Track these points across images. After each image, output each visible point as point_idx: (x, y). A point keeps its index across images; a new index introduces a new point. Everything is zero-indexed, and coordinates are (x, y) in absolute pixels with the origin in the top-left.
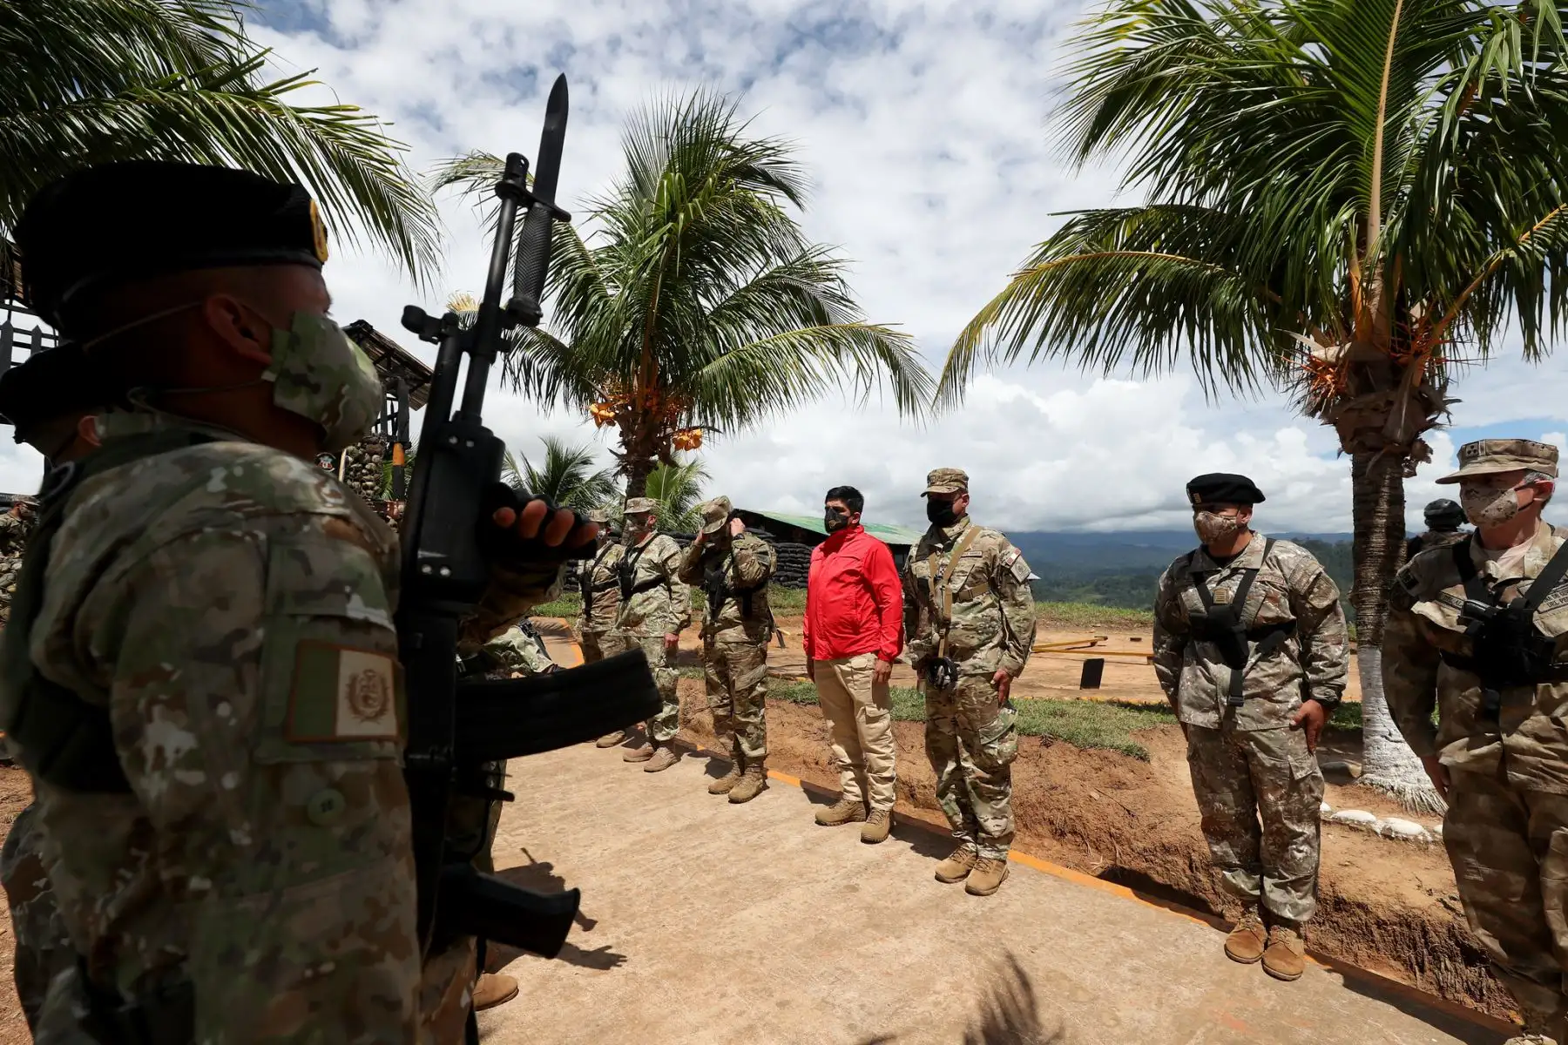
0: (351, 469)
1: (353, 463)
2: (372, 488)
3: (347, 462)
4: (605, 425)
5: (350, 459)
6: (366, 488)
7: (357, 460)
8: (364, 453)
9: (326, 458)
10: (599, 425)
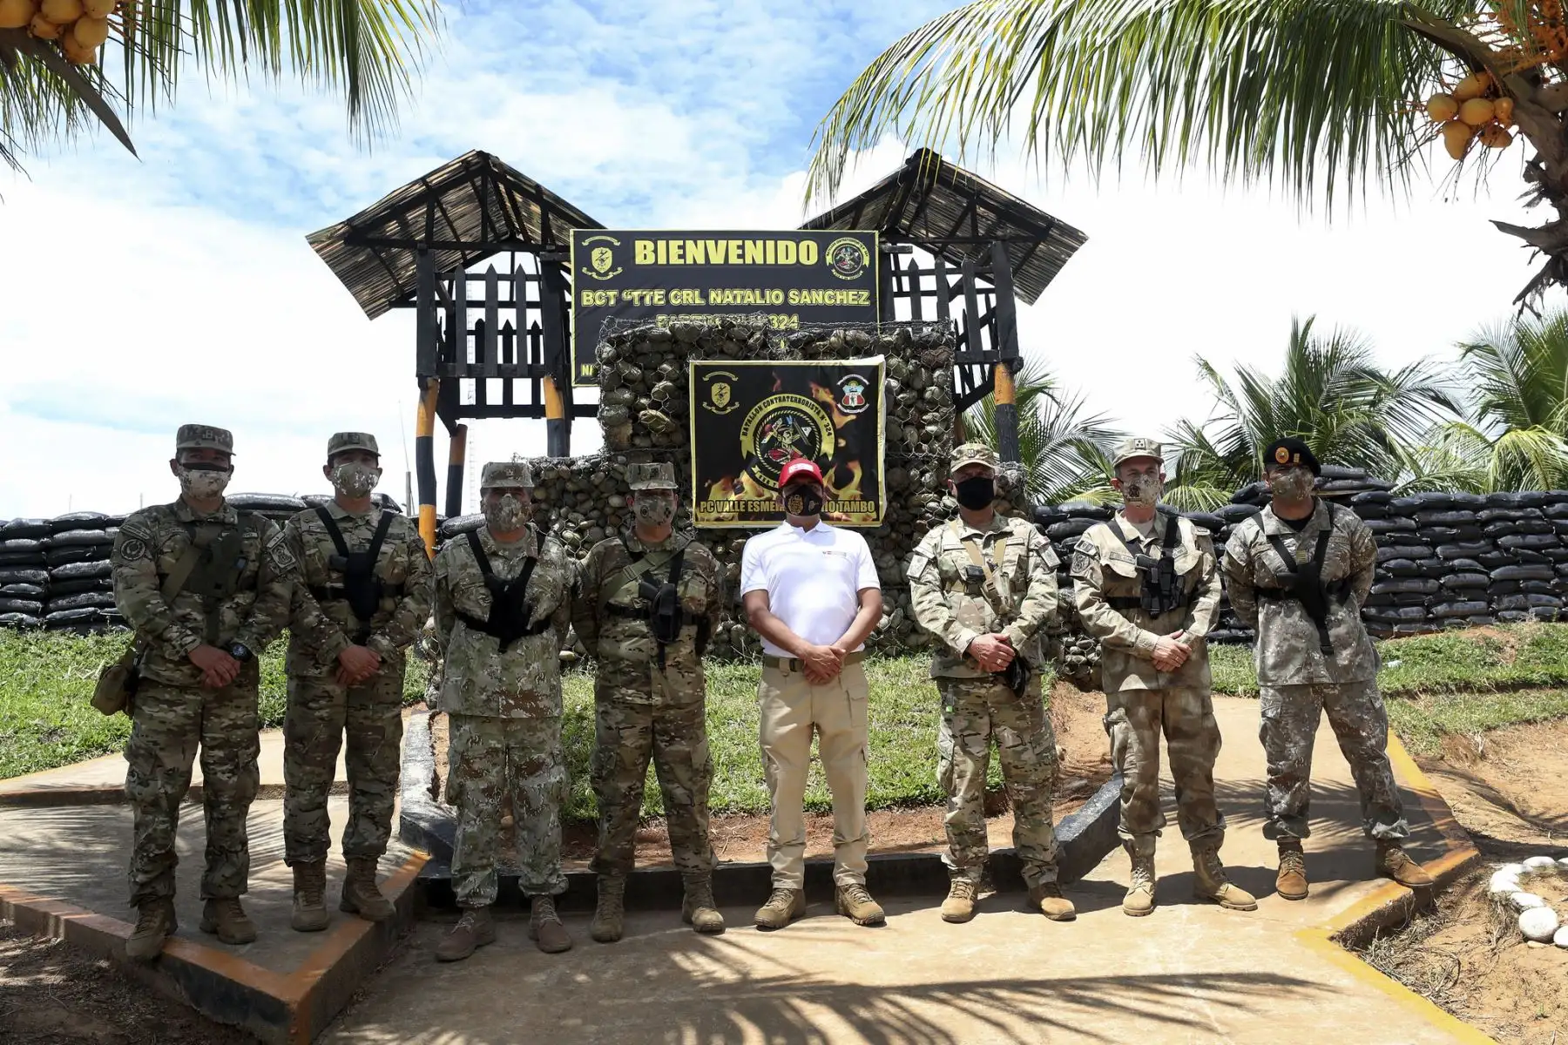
0: (897, 403)
1: (901, 391)
2: (938, 437)
3: (888, 389)
4: (1478, 147)
5: (894, 383)
6: (927, 438)
7: (906, 385)
8: (918, 367)
9: (853, 385)
10: (1460, 152)
